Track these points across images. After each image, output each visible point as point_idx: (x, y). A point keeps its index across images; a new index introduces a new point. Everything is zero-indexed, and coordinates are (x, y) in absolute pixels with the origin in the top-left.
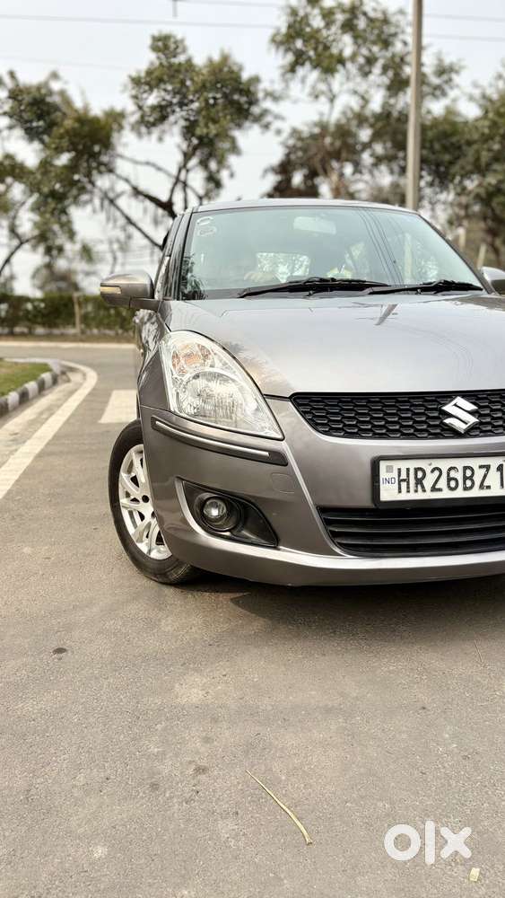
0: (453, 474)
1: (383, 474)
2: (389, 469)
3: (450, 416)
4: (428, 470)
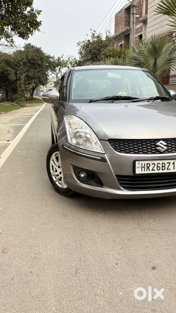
0: (159, 165)
1: (137, 165)
2: (139, 164)
4: (151, 164)
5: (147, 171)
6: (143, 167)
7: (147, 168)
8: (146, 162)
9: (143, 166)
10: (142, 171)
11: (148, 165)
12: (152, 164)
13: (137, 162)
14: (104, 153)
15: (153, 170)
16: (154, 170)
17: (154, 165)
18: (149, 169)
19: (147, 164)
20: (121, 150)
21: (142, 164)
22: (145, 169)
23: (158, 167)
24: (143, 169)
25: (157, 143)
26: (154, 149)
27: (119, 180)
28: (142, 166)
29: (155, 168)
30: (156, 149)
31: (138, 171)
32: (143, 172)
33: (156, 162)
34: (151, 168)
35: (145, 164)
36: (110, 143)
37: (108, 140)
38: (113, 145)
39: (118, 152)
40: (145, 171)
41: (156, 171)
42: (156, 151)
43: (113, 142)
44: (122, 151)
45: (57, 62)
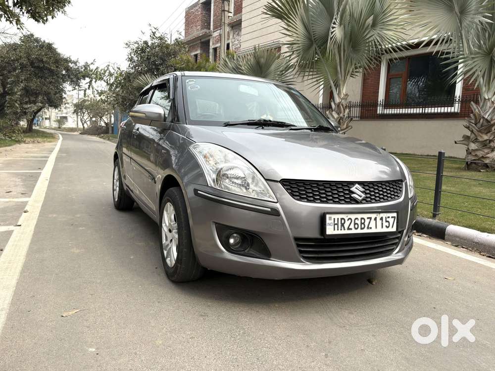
0: (356, 221)
1: (328, 221)
2: (330, 218)
3: (353, 193)
4: (346, 219)
5: (341, 230)
6: (336, 224)
7: (342, 226)
8: (340, 216)
9: (336, 222)
10: (334, 230)
11: (343, 221)
12: (348, 220)
13: (328, 216)
14: (276, 201)
15: (349, 229)
16: (351, 229)
17: (350, 221)
18: (344, 228)
19: (342, 219)
20: (301, 198)
21: (334, 219)
22: (338, 228)
23: (355, 224)
24: (336, 226)
25: (351, 187)
26: (349, 196)
27: (298, 246)
28: (334, 222)
29: (352, 226)
30: (350, 196)
31: (330, 231)
32: (336, 232)
33: (353, 217)
34: (346, 226)
35: (338, 219)
36: (283, 185)
37: (280, 182)
38: (288, 189)
39: (298, 200)
40: (338, 230)
41: (354, 231)
42: (351, 200)
43: (288, 184)
44: (303, 198)
45: (82, 70)
